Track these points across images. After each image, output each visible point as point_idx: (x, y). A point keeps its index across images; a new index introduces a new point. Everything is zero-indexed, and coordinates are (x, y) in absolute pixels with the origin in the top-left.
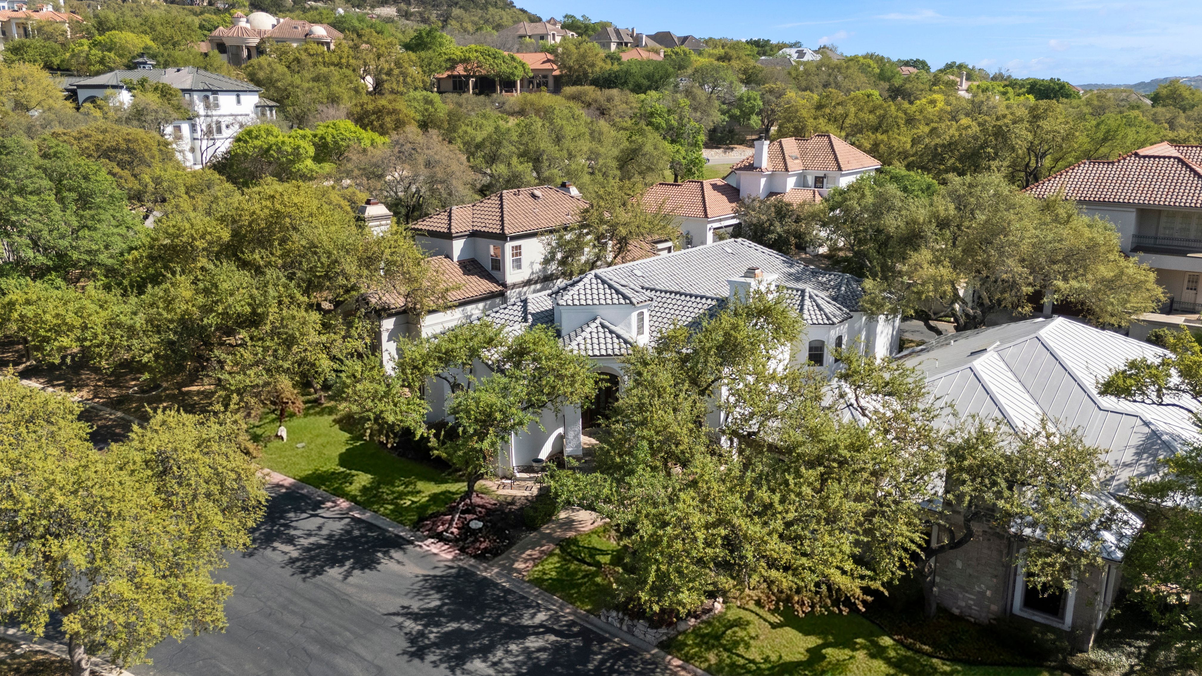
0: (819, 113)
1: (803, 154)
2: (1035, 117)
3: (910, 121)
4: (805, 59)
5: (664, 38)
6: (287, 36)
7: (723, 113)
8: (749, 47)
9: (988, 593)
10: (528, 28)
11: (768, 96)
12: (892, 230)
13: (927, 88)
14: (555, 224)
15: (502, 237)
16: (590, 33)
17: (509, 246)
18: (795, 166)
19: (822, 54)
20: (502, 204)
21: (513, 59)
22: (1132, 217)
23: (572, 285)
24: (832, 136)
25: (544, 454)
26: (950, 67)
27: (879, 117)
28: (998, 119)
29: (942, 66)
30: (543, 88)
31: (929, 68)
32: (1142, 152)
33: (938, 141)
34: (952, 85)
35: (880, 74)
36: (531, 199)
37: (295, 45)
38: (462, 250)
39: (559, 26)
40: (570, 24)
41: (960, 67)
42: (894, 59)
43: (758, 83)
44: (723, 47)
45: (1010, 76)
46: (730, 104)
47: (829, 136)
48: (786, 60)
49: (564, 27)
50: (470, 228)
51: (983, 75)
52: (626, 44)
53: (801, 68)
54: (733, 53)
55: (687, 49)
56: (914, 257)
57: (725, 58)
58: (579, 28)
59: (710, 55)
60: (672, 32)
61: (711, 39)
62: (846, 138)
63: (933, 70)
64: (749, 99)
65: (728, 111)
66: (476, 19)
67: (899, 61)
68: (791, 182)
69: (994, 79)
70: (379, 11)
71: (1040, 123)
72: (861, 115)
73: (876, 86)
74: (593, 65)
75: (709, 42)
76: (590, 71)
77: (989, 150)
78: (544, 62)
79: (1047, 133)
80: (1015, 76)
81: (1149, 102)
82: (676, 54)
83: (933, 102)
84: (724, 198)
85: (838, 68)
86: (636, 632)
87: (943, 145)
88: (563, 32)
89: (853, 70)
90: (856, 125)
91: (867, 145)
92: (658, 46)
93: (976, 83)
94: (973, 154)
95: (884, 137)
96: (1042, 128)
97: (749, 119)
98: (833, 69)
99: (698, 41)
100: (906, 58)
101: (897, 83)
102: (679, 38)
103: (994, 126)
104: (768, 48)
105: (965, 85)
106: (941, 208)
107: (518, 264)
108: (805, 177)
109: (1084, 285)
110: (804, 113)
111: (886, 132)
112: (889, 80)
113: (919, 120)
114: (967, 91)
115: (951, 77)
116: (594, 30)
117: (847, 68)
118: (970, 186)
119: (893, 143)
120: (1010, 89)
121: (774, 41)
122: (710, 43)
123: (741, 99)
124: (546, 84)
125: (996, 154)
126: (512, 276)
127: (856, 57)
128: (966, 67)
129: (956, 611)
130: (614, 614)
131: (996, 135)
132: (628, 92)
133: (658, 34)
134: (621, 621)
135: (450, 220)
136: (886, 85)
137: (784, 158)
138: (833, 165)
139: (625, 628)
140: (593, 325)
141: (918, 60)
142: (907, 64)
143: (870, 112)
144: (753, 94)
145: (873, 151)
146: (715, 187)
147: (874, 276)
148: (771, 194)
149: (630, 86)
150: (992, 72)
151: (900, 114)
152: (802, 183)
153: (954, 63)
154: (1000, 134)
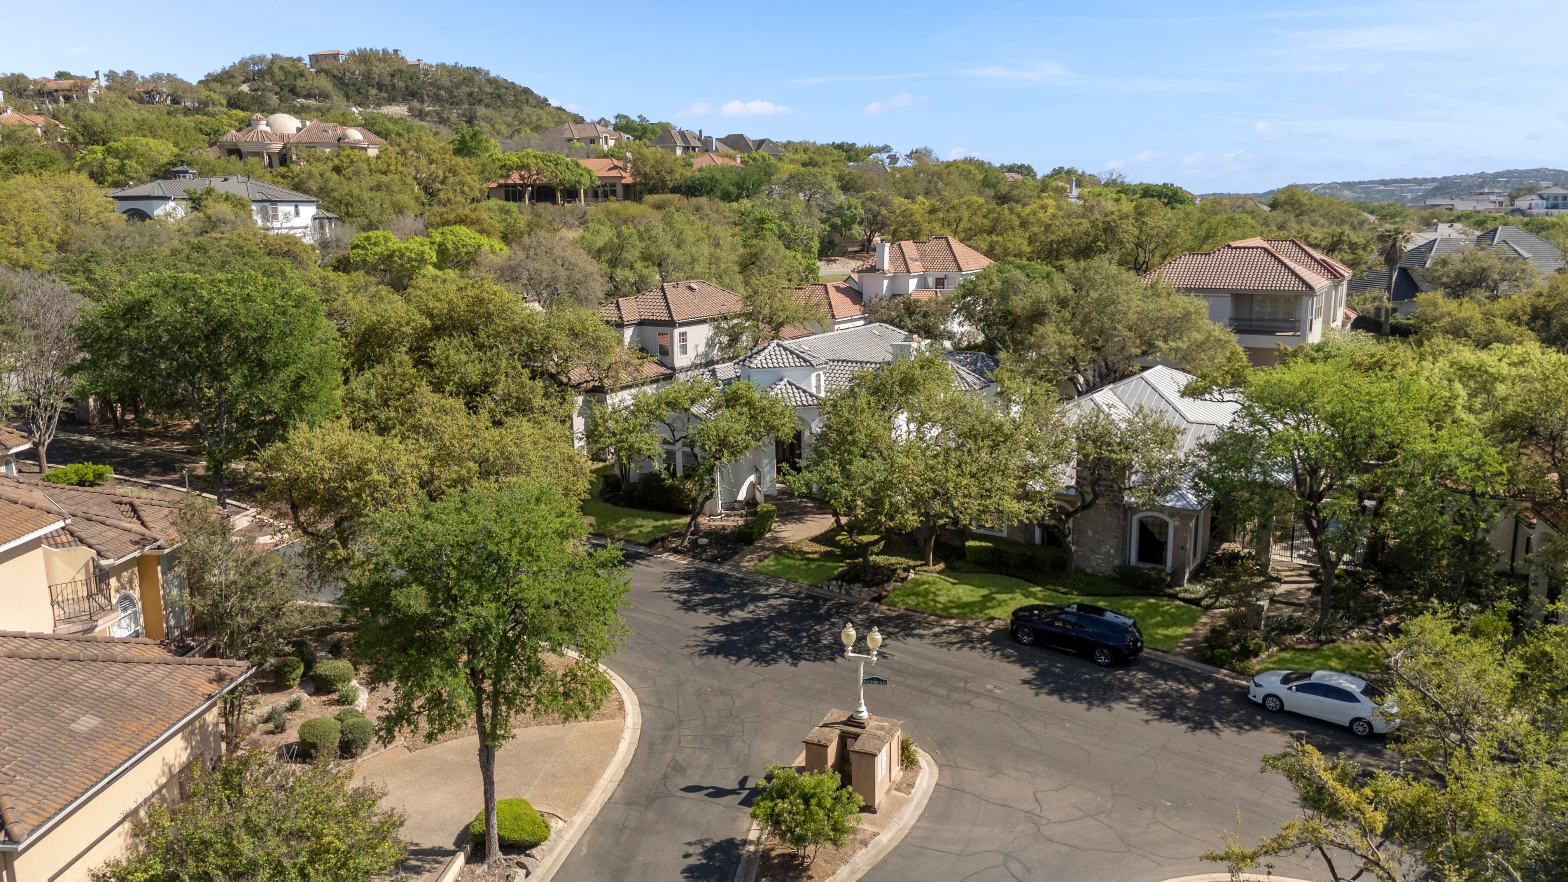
0: (932, 217)
1: (923, 257)
2: (1140, 214)
3: (1024, 224)
4: (898, 165)
5: (736, 142)
6: (316, 140)
7: (823, 222)
8: (835, 152)
9: (1112, 551)
10: (576, 131)
11: (869, 204)
12: (1018, 311)
13: (1036, 195)
14: (715, 313)
15: (671, 323)
16: (650, 135)
17: (677, 331)
18: (916, 267)
19: (917, 159)
20: (665, 295)
21: (577, 165)
22: (1227, 302)
23: (758, 353)
24: (950, 238)
25: (742, 496)
26: (1057, 173)
27: (994, 219)
28: (1106, 215)
29: (1048, 171)
30: (612, 198)
31: (1035, 175)
32: (1233, 244)
33: (1052, 237)
34: (1061, 191)
35: (984, 180)
36: (688, 292)
37: (328, 150)
38: (632, 337)
39: (611, 128)
40: (624, 126)
41: (1069, 172)
42: (997, 164)
43: (858, 190)
44: (805, 151)
45: (1122, 183)
46: (828, 212)
47: (946, 238)
48: (879, 167)
49: (617, 128)
50: (638, 317)
51: (1094, 181)
52: (694, 149)
53: (898, 176)
54: (817, 158)
55: (766, 154)
56: (1041, 329)
57: (811, 163)
58: (635, 130)
59: (792, 161)
60: (745, 134)
61: (789, 142)
62: (961, 241)
63: (1039, 177)
64: (849, 208)
65: (828, 220)
66: (509, 119)
67: (1002, 166)
68: (913, 284)
69: (1107, 185)
70: (386, 110)
71: (1145, 219)
72: (975, 219)
73: (980, 193)
74: (671, 172)
75: (788, 145)
76: (668, 177)
77: (1099, 243)
78: (610, 169)
79: (1152, 229)
80: (1127, 181)
81: (1267, 209)
82: (754, 159)
83: (1044, 207)
84: (848, 300)
85: (939, 175)
86: (853, 593)
87: (1058, 243)
88: (617, 135)
89: (954, 176)
90: (970, 229)
91: (984, 246)
92: (731, 151)
93: (1086, 190)
94: (1086, 248)
95: (1000, 238)
96: (1147, 224)
97: (850, 229)
98: (933, 175)
99: (775, 144)
100: (1008, 163)
101: (1003, 189)
102: (753, 141)
103: (1104, 222)
104: (852, 153)
105: (1075, 192)
106: (1060, 288)
107: (684, 350)
108: (925, 279)
109: (1180, 345)
110: (918, 217)
111: (1001, 234)
112: (994, 187)
113: (1033, 223)
114: (1078, 198)
115: (1060, 184)
116: (653, 132)
117: (949, 174)
118: (1085, 270)
119: (1008, 245)
120: (1123, 195)
121: (860, 144)
122: (790, 148)
123: (841, 207)
124: (614, 193)
125: (1107, 247)
126: (680, 361)
127: (955, 162)
128: (1075, 172)
129: (1089, 570)
130: (834, 583)
131: (1105, 231)
132: (717, 200)
133: (729, 137)
134: (840, 587)
135: (619, 310)
136: (992, 192)
137: (905, 260)
138: (952, 266)
139: (843, 592)
140: (782, 383)
141: (1022, 166)
142: (1011, 169)
143: (984, 217)
144: (854, 201)
145: (989, 253)
146: (838, 289)
147: (1007, 348)
148: (894, 296)
149: (718, 194)
150: (1104, 179)
151: (1014, 217)
152: (923, 284)
153: (1062, 168)
154: (1109, 229)
